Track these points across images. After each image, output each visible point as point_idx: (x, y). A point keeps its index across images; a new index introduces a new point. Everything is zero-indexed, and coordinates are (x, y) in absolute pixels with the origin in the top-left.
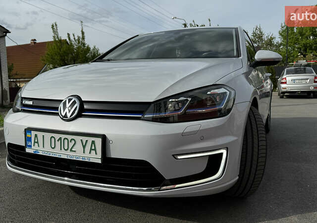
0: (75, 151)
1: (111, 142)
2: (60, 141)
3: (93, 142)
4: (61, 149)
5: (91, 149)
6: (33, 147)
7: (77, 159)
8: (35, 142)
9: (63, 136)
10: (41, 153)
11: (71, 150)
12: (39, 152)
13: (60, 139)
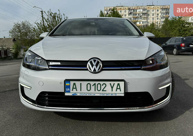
0: (106, 91)
1: (128, 83)
2: (94, 86)
3: (118, 84)
4: (95, 91)
5: (117, 88)
6: (71, 91)
7: (107, 95)
8: (73, 88)
9: (97, 83)
10: (78, 95)
11: (103, 90)
12: (77, 94)
13: (95, 84)
